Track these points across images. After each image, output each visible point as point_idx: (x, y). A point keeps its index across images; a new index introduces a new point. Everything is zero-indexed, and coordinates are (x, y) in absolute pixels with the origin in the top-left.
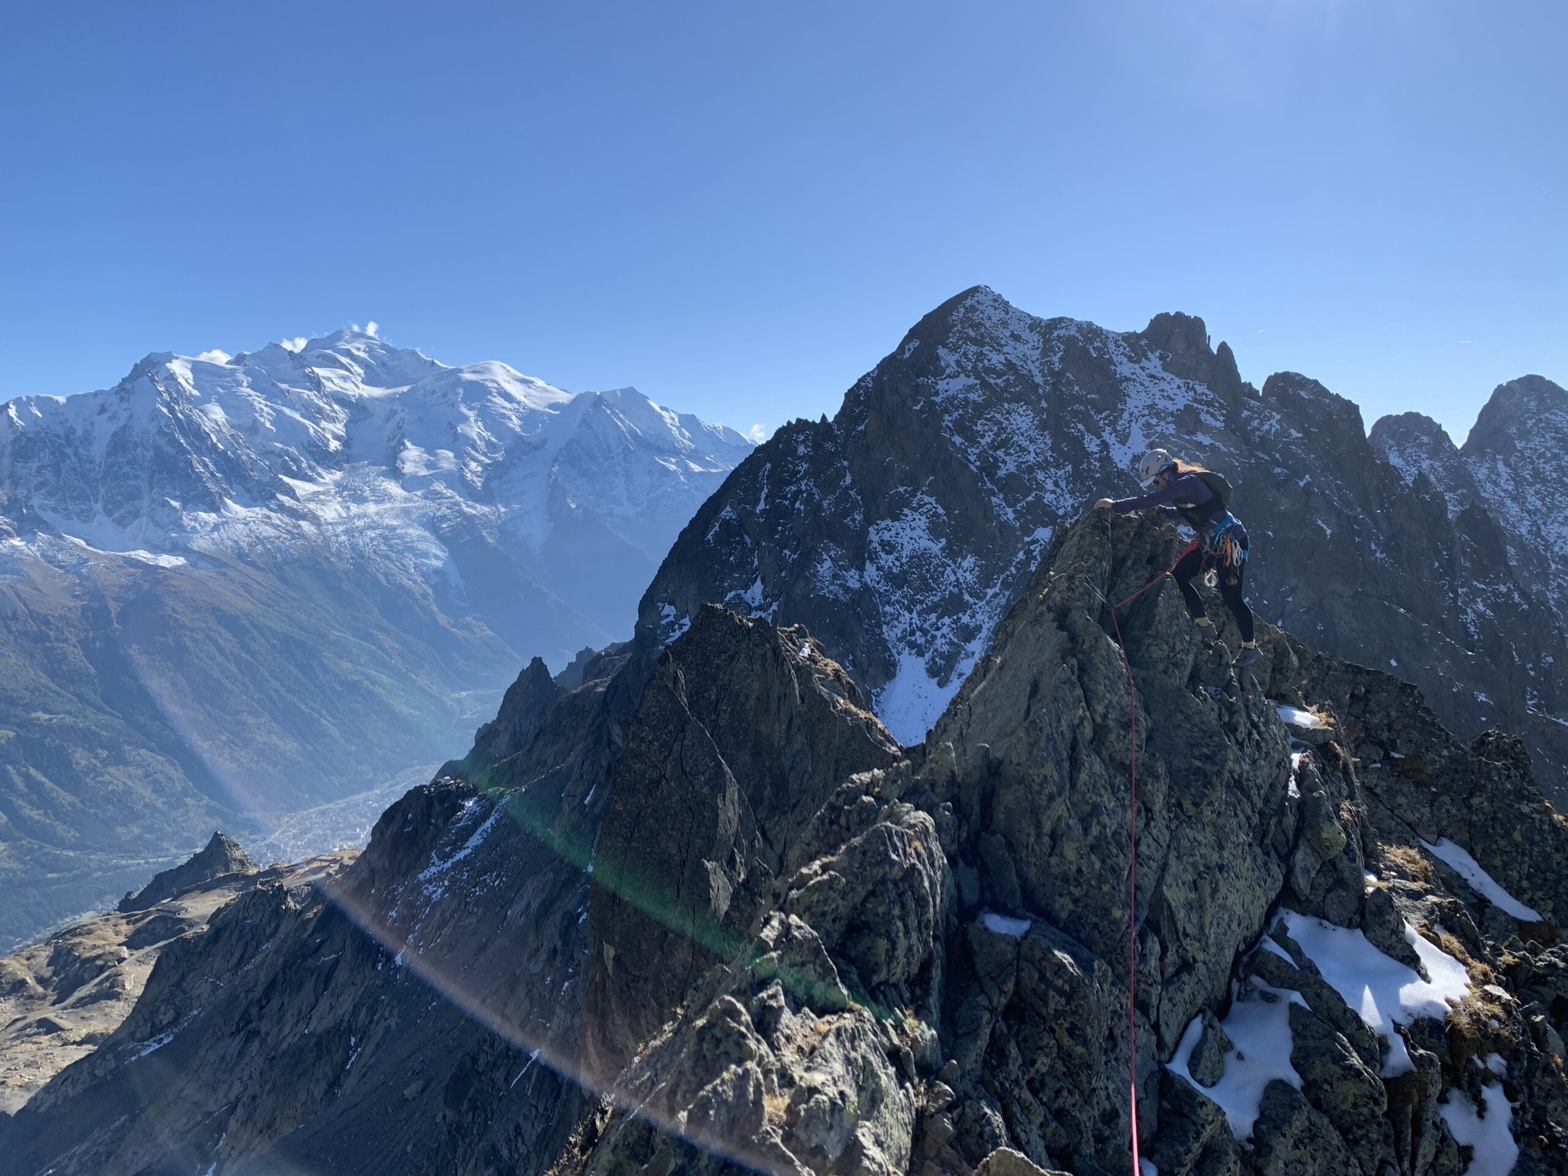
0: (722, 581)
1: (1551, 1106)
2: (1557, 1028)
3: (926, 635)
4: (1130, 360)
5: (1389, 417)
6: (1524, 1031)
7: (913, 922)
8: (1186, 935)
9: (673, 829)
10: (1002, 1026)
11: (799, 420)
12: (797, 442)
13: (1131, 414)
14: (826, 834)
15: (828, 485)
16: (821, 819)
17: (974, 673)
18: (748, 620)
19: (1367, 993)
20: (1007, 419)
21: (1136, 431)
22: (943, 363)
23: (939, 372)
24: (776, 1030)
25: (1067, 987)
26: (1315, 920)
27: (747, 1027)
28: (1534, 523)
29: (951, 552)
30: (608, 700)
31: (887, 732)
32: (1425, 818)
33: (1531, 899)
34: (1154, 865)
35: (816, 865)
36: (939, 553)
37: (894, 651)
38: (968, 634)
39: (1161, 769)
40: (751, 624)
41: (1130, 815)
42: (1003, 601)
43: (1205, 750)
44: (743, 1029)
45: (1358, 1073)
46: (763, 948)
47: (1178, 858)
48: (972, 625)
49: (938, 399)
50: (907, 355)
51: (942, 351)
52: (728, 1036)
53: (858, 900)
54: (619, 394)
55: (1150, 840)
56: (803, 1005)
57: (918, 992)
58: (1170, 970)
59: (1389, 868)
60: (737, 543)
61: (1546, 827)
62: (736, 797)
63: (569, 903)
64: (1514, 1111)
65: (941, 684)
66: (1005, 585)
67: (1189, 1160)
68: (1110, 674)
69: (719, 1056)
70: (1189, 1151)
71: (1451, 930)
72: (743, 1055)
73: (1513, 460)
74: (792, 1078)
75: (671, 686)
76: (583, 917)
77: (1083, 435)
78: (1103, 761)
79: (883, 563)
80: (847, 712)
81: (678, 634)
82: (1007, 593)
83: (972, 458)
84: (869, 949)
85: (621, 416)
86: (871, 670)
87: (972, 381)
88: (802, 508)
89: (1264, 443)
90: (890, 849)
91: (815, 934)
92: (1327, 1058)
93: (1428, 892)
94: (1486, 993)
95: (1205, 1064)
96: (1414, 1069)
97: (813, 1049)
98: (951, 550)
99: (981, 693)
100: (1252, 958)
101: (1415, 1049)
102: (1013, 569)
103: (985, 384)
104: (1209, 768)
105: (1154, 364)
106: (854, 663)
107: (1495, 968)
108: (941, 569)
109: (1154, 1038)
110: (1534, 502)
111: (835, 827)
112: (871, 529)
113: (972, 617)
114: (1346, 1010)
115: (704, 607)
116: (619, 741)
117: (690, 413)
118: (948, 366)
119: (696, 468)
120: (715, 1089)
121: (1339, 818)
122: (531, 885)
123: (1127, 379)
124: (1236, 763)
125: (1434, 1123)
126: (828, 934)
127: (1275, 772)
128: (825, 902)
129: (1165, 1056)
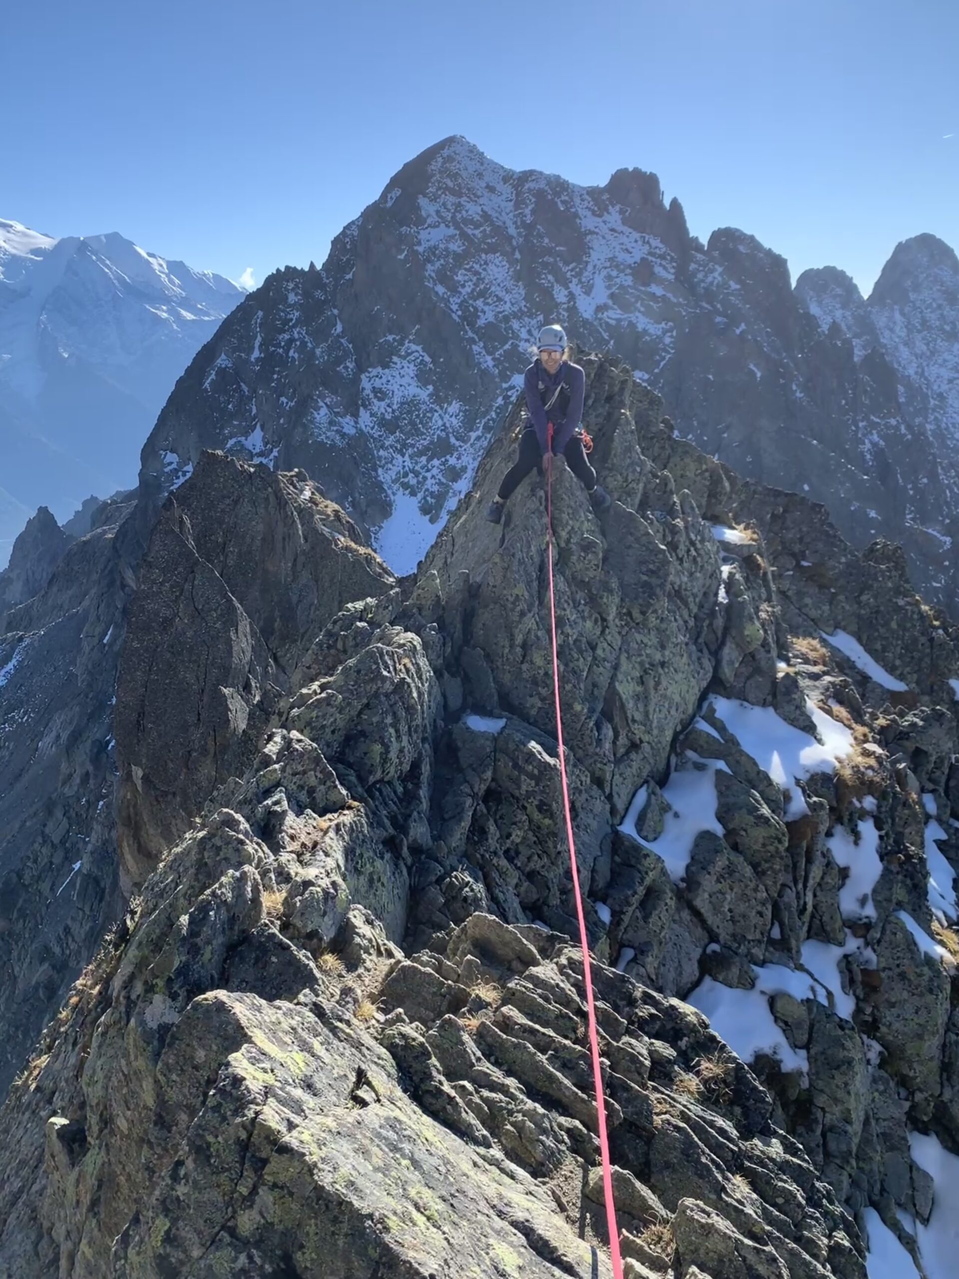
0: (222, 428)
1: (907, 831)
2: (914, 771)
3: (417, 476)
4: (594, 213)
5: (811, 270)
6: (891, 776)
7: (403, 727)
8: (634, 721)
9: (190, 661)
10: (482, 808)
11: (287, 268)
12: (287, 290)
13: (595, 267)
14: (325, 658)
15: (321, 334)
16: (320, 644)
17: (458, 509)
18: (249, 466)
19: (776, 758)
20: (484, 270)
21: (599, 282)
22: (423, 213)
23: (420, 222)
24: (281, 832)
25: (536, 772)
26: (738, 702)
27: (246, 834)
28: (920, 366)
29: (438, 399)
30: (118, 545)
31: (385, 565)
32: (825, 615)
33: (901, 674)
34: (608, 665)
35: (315, 686)
36: (427, 399)
37: (389, 492)
38: (455, 474)
39: (614, 584)
40: (252, 470)
41: (589, 624)
42: (486, 443)
43: (651, 566)
44: (241, 836)
45: (767, 820)
46: (267, 761)
47: (628, 658)
48: (458, 466)
49: (420, 249)
50: (389, 204)
51: (422, 201)
52: (228, 843)
53: (354, 713)
54: (104, 240)
55: (605, 645)
56: (306, 807)
57: (410, 786)
58: (622, 751)
59: (796, 657)
60: (234, 390)
61: (915, 616)
62: (248, 630)
63: (96, 732)
64: (881, 838)
65: (432, 521)
66: (487, 428)
67: (635, 901)
68: (572, 504)
69: (220, 861)
70: (635, 893)
71: (841, 702)
72: (243, 859)
73: (907, 309)
74: (289, 874)
75: (177, 530)
76: (112, 744)
77: (552, 286)
78: (566, 580)
79: (376, 409)
80: (348, 549)
81: (182, 480)
82: (489, 436)
83: (454, 307)
84: (365, 754)
85: (108, 262)
86: (369, 511)
87: (452, 231)
88: (296, 356)
89: (709, 295)
90: (382, 667)
91: (315, 745)
92: (744, 811)
93: (825, 673)
94: (865, 750)
95: (649, 823)
96: (810, 813)
97: (315, 844)
98: (438, 396)
99: (463, 525)
100: (687, 736)
101: (809, 797)
102: (494, 415)
103: (464, 236)
104: (654, 581)
105: (614, 217)
106: (354, 504)
107: (872, 730)
108: (429, 415)
109: (608, 807)
110: (921, 347)
111: (333, 651)
112: (363, 376)
113: (458, 459)
114: (759, 772)
115: (204, 453)
116: (133, 585)
117: (178, 260)
118: (428, 216)
119: (189, 316)
120: (214, 893)
121: (758, 618)
122: (58, 719)
123: (592, 233)
124: (677, 576)
125: (823, 853)
126: (328, 745)
127: (708, 582)
128: (324, 716)
129: (617, 821)
